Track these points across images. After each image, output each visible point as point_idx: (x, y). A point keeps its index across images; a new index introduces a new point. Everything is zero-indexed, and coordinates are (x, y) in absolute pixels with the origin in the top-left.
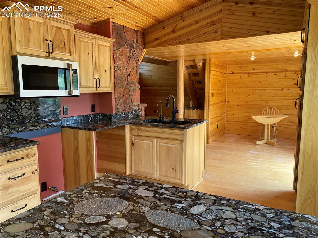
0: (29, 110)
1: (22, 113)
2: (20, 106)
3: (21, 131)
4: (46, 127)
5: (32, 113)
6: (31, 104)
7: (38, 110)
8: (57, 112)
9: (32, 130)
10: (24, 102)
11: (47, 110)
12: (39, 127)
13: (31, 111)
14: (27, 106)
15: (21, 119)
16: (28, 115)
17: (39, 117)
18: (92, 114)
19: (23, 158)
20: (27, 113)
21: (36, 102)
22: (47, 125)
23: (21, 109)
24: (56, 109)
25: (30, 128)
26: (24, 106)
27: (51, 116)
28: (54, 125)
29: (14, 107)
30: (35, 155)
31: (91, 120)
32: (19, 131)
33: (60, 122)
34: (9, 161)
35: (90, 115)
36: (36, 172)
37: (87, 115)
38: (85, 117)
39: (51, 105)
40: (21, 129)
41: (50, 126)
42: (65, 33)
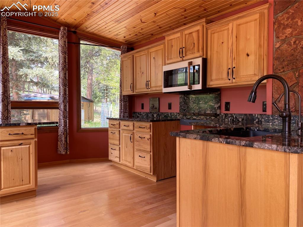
0: (194, 103)
1: (190, 106)
2: (189, 100)
3: (189, 119)
5: (196, 106)
6: (196, 99)
7: (200, 104)
8: (215, 107)
9: (195, 119)
10: (191, 97)
11: (207, 105)
12: (200, 118)
13: (195, 104)
14: (193, 100)
15: (189, 109)
16: (194, 108)
17: (200, 110)
19: (144, 128)
20: (193, 105)
21: (199, 97)
22: (206, 118)
23: (190, 102)
24: (215, 104)
25: (194, 117)
27: (210, 110)
28: (212, 119)
29: (186, 101)
30: (149, 128)
31: (259, 121)
32: (187, 118)
33: (218, 117)
34: (140, 127)
35: (257, 115)
36: (149, 139)
37: (252, 114)
38: (248, 116)
39: (210, 101)
40: (188, 117)
41: (209, 119)
42: (195, 35)
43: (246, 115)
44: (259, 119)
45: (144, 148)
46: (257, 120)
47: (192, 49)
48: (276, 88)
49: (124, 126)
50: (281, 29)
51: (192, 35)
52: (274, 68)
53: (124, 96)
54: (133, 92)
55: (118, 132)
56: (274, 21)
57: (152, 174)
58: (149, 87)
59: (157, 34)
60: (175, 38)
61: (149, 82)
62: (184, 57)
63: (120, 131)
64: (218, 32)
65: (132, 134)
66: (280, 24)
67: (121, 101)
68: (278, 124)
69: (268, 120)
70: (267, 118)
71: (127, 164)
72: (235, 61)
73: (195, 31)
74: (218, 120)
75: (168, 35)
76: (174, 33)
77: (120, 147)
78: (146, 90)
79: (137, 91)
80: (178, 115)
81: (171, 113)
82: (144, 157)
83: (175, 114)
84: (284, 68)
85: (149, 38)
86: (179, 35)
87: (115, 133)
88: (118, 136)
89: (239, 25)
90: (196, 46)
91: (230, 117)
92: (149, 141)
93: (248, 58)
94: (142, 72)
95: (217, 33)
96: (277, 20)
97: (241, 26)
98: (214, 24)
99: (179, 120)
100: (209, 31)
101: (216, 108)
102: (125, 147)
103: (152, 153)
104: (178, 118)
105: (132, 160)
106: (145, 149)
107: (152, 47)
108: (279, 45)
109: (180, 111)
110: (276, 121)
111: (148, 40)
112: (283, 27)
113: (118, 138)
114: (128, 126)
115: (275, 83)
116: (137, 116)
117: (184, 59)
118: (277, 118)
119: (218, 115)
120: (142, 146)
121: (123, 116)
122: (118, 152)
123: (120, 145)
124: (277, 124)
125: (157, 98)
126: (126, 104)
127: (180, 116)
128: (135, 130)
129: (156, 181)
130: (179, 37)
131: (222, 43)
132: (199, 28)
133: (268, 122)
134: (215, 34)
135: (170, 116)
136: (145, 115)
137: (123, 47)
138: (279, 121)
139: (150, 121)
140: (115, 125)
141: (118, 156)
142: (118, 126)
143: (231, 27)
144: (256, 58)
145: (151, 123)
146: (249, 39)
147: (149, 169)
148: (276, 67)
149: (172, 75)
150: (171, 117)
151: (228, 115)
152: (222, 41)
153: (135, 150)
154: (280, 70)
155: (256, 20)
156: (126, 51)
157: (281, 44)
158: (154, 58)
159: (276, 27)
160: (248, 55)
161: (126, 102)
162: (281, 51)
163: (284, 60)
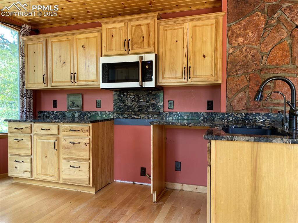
0: (133, 101)
1: (127, 104)
2: (126, 98)
3: (126, 118)
4: (146, 118)
5: (135, 104)
6: (135, 96)
7: (140, 102)
8: (158, 105)
9: (134, 118)
10: (129, 94)
11: (148, 103)
12: (140, 117)
13: (134, 103)
14: (131, 98)
15: (127, 108)
16: (132, 106)
17: (141, 108)
18: (206, 112)
19: (79, 131)
20: (131, 103)
21: (139, 95)
22: (148, 116)
23: (127, 100)
24: (158, 102)
25: (133, 116)
26: (130, 98)
27: (152, 108)
28: (154, 117)
29: (122, 98)
30: (88, 131)
31: (204, 119)
32: (124, 118)
33: (162, 116)
34: (70, 130)
35: (202, 113)
36: (87, 144)
37: (198, 112)
38: (194, 114)
39: (153, 99)
40: (126, 116)
41: (151, 117)
42: (144, 28)
43: (191, 113)
44: (204, 116)
45: (79, 156)
46: (202, 118)
47: (141, 43)
48: (230, 89)
49: (42, 129)
50: (234, 37)
51: (141, 28)
52: (228, 71)
53: (27, 90)
54: (47, 86)
55: (29, 139)
56: (228, 29)
57: (91, 185)
58: (76, 81)
59: (80, 19)
60: (116, 28)
61: (76, 75)
62: (130, 50)
63: (31, 136)
64: (172, 29)
65: (56, 140)
66: (233, 32)
67: (22, 96)
68: (233, 121)
69: (223, 118)
70: (222, 116)
71: (47, 179)
72: (191, 61)
73: (145, 25)
74: (162, 118)
75: (106, 22)
76: (115, 22)
77: (32, 158)
78: (70, 84)
79: (53, 84)
80: (111, 114)
81: (101, 112)
82: (79, 167)
83: (108, 113)
84: (236, 71)
85: (66, 22)
86: (122, 25)
87: (22, 140)
88: (29, 143)
89: (195, 26)
90: (146, 41)
91: (175, 115)
92: (88, 146)
93: (204, 59)
94: (62, 62)
95: (169, 30)
96: (230, 28)
97: (197, 28)
98: (166, 21)
99: (113, 119)
100: (161, 27)
101: (160, 106)
102: (42, 157)
103: (91, 161)
104: (112, 117)
105: (57, 173)
106: (81, 156)
107: (79, 34)
108: (232, 51)
109: (114, 109)
110: (230, 118)
111: (64, 25)
112: (236, 35)
113: (29, 147)
114: (49, 129)
115: (229, 84)
116: (47, 116)
117: (130, 52)
118: (231, 115)
119: (162, 113)
120: (76, 153)
121: (26, 117)
122: (30, 164)
123: (31, 155)
124: (231, 120)
125: (79, 94)
126: (29, 101)
127: (114, 116)
128: (60, 133)
129: (94, 193)
130: (122, 27)
131: (177, 41)
132: (149, 21)
133: (223, 119)
134: (167, 31)
135: (100, 115)
136: (60, 114)
137: (25, 26)
138: (233, 118)
139: (90, 121)
140: (22, 128)
141: (30, 170)
142: (28, 130)
143: (186, 28)
144: (213, 60)
145: (90, 125)
146: (206, 41)
147: (88, 180)
148: (229, 70)
149: (115, 69)
150: (102, 116)
151: (172, 113)
152: (176, 40)
153: (61, 159)
154: (233, 73)
155: (212, 25)
156: (29, 32)
157: (234, 50)
158: (83, 46)
159: (229, 34)
160: (204, 56)
161: (29, 98)
162: (234, 56)
163: (236, 64)
